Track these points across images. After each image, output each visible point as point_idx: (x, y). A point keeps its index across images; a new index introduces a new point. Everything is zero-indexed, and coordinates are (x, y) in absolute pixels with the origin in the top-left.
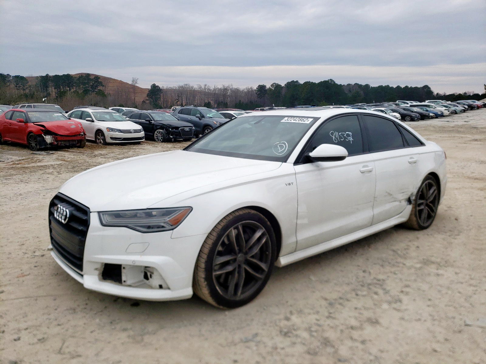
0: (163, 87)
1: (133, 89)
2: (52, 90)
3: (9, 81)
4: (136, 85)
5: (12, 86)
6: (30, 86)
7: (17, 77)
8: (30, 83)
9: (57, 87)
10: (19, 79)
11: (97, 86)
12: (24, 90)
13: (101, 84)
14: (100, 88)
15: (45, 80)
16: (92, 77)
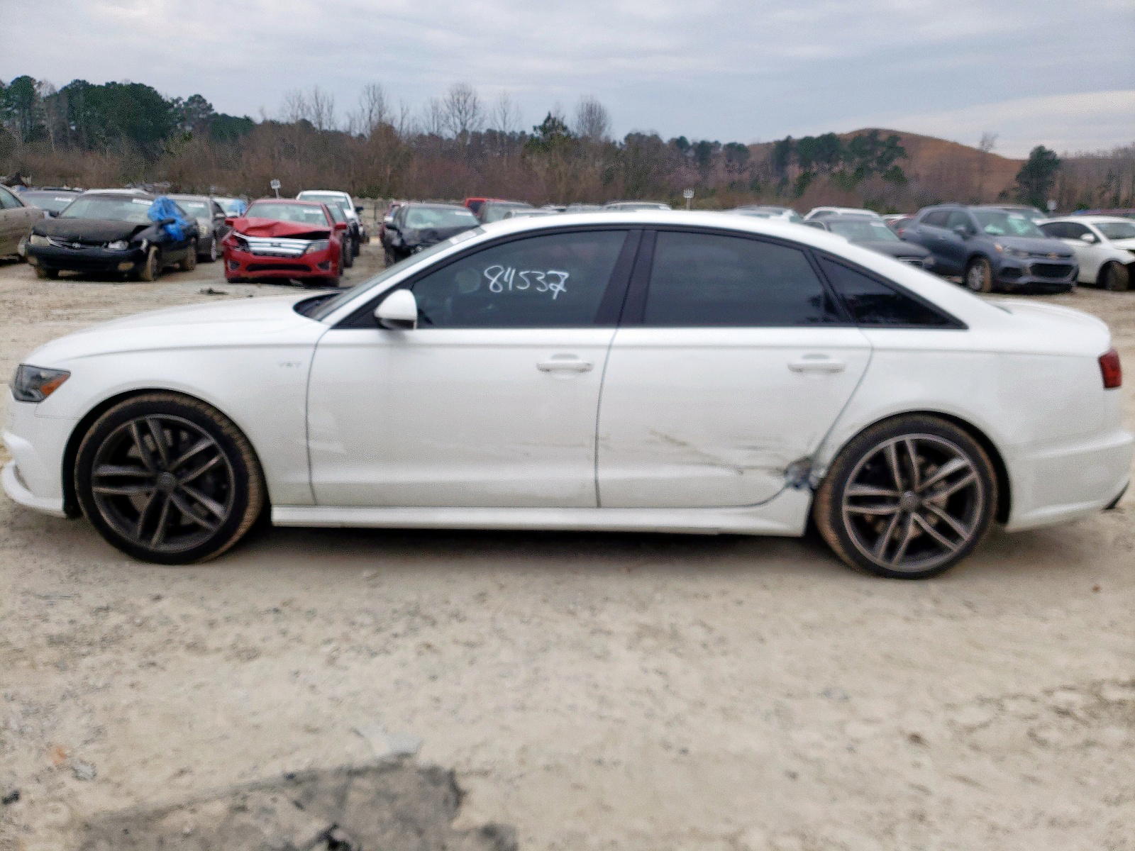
0: (1066, 153)
1: (982, 160)
2: (794, 171)
3: (717, 156)
4: (991, 151)
5: (721, 165)
6: (753, 164)
7: (731, 147)
8: (752, 159)
9: (805, 163)
10: (736, 151)
11: (890, 159)
12: (740, 172)
13: (901, 152)
14: (898, 162)
15: (784, 149)
16: (882, 138)
